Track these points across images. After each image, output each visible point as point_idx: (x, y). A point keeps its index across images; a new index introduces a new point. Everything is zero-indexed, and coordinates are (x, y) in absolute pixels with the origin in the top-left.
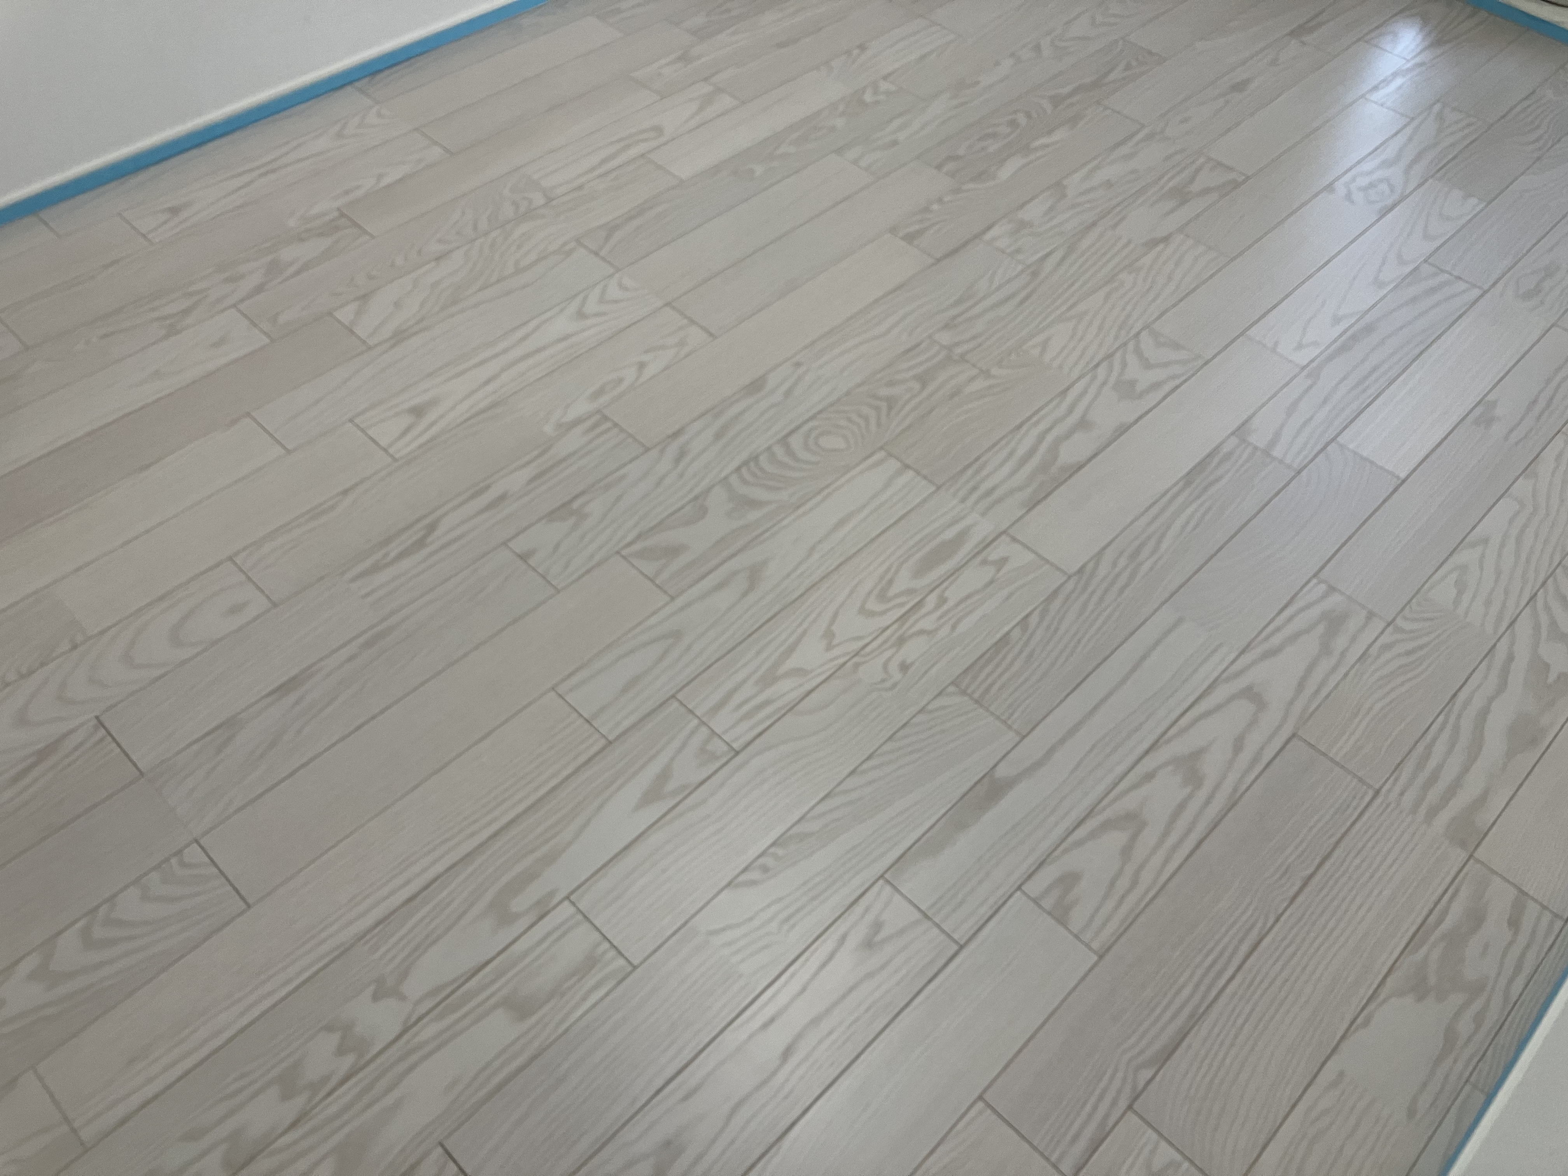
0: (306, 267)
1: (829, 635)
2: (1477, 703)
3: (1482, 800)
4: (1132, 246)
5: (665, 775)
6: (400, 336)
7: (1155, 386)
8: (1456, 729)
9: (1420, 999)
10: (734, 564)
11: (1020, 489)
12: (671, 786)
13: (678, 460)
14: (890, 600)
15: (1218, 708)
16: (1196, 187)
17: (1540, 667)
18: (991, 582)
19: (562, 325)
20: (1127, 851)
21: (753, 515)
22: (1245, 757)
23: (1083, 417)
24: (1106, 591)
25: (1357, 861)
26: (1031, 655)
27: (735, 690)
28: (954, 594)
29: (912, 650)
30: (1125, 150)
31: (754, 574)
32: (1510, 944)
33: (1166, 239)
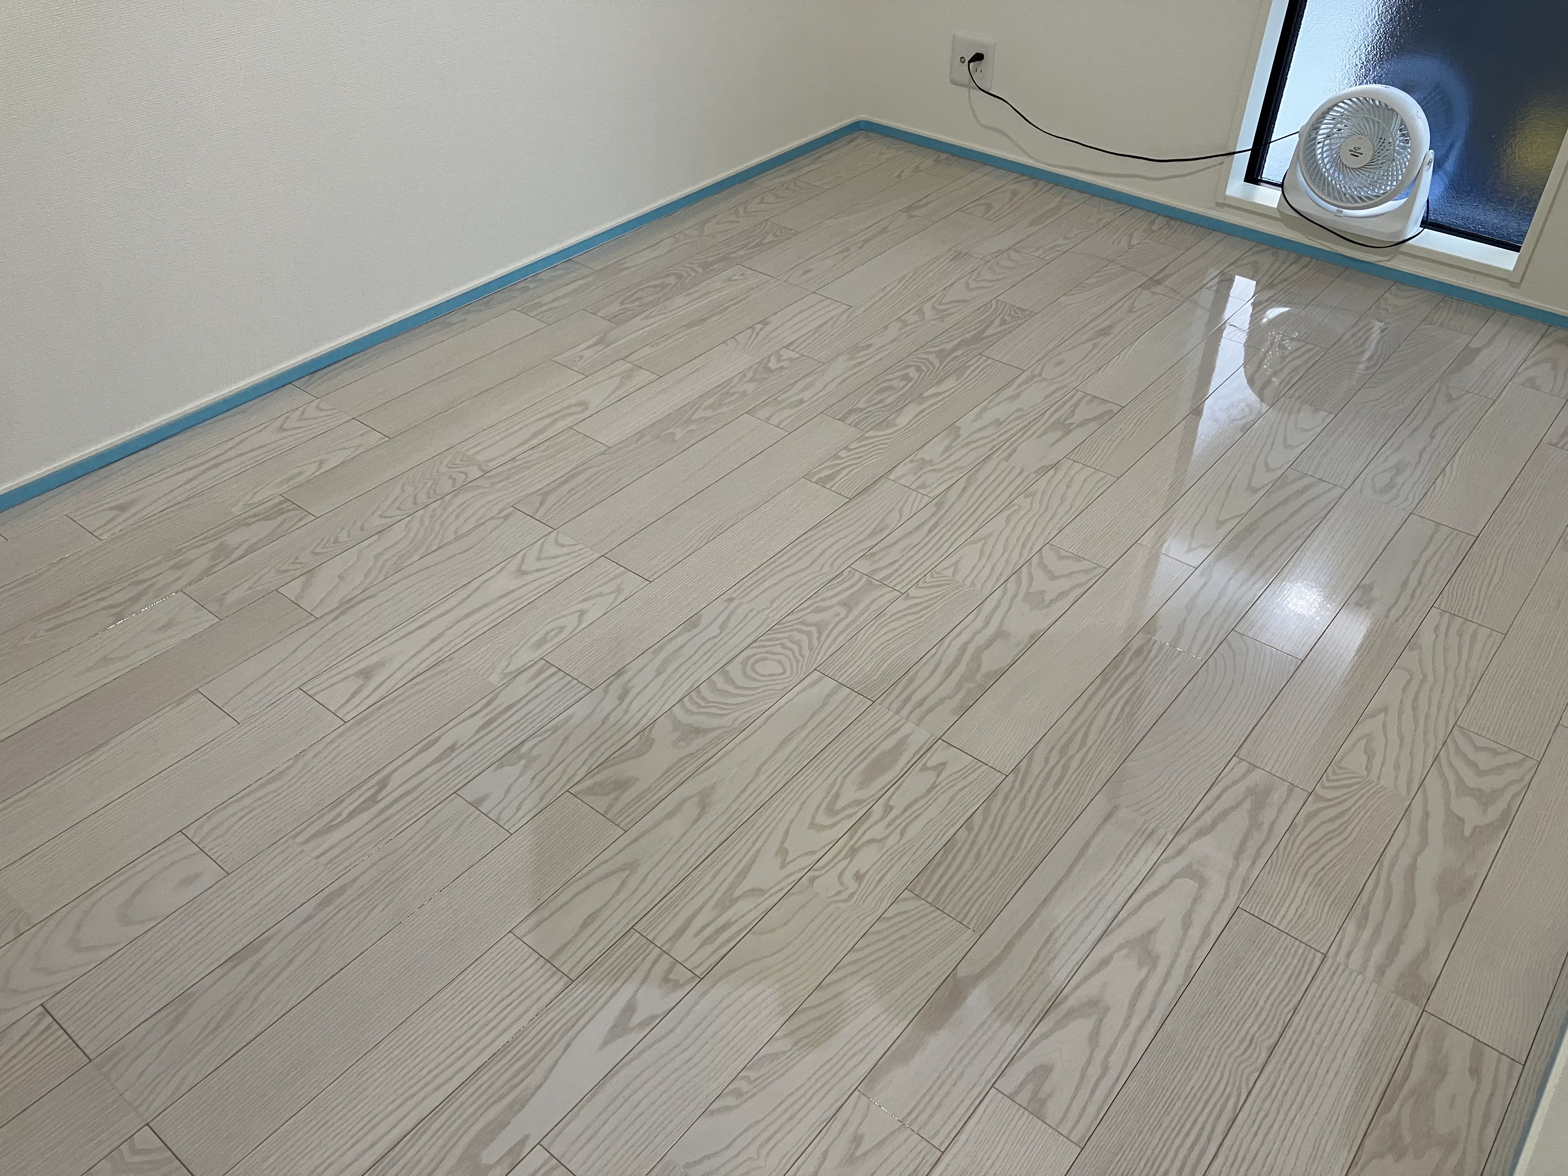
0: (251, 550)
1: (782, 852)
2: (1404, 860)
3: (1425, 952)
4: (1025, 474)
5: (630, 1008)
6: (346, 606)
7: (1063, 594)
8: (1389, 886)
9: (1399, 1158)
10: (683, 791)
11: (950, 697)
12: (636, 1019)
13: (621, 698)
14: (838, 812)
15: (1162, 888)
16: (1077, 418)
17: (1454, 821)
18: (932, 788)
19: (503, 582)
20: (1094, 1037)
21: (698, 743)
22: (1195, 933)
23: (1000, 626)
24: (1042, 786)
25: (1317, 1025)
26: (978, 854)
27: (694, 916)
28: (899, 801)
29: (865, 860)
30: (1009, 392)
31: (704, 800)
32: (1476, 1092)
33: (1055, 466)
